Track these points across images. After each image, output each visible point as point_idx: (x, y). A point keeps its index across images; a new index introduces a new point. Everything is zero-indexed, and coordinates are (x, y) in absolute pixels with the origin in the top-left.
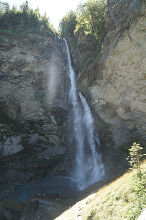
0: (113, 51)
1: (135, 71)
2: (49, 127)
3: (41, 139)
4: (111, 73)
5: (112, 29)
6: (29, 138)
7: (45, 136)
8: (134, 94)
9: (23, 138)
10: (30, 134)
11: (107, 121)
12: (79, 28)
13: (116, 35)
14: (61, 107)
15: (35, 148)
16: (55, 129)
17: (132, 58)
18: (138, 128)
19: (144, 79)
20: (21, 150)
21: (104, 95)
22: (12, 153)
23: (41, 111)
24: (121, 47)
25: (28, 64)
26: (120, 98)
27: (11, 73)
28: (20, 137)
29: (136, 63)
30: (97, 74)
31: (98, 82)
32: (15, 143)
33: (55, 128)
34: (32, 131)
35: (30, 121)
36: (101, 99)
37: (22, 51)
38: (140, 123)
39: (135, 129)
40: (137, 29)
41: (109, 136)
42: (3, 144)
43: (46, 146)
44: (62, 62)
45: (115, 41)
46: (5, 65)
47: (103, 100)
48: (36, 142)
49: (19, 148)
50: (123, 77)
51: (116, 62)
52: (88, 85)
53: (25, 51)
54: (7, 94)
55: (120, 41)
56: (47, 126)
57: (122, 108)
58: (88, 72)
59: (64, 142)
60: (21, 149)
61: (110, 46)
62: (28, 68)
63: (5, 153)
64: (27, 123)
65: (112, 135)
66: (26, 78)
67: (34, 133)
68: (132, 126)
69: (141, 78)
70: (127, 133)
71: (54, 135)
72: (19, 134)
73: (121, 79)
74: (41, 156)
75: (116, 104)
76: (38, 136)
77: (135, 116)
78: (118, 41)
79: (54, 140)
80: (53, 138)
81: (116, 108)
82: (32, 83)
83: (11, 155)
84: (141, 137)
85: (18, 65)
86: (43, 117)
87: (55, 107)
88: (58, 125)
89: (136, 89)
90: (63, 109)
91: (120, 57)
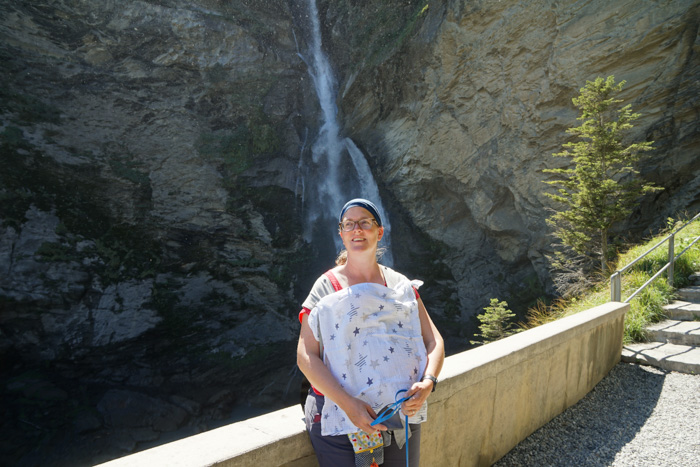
0: (462, 9)
1: (528, 76)
2: (247, 253)
3: (219, 292)
4: (454, 77)
6: (179, 286)
7: (231, 282)
8: (524, 151)
9: (158, 286)
10: (184, 273)
11: (434, 233)
14: (287, 186)
15: (200, 320)
16: (266, 259)
17: (520, 33)
18: (535, 258)
19: (557, 103)
20: (153, 326)
21: (427, 151)
22: (122, 338)
23: (221, 199)
25: (177, 39)
26: (480, 162)
27: (115, 69)
28: (148, 283)
29: (534, 50)
30: (408, 80)
31: (411, 108)
32: (134, 304)
33: (267, 255)
34: (188, 266)
35: (183, 231)
36: (418, 161)
38: (540, 243)
39: (524, 261)
41: (443, 282)
42: (90, 306)
43: (235, 313)
44: (292, 37)
46: (96, 39)
47: (424, 166)
48: (202, 301)
49: (147, 321)
50: (491, 94)
51: (471, 45)
52: (376, 116)
54: (103, 141)
56: (241, 247)
57: (484, 195)
58: (376, 71)
59: (295, 301)
60: (151, 323)
62: (175, 52)
63: (98, 338)
64: (173, 240)
65: (450, 281)
66: (169, 88)
67: (195, 271)
68: (516, 251)
69: (546, 100)
70: (500, 275)
71: (262, 279)
72: (144, 274)
73: (483, 100)
74: (218, 346)
75: (465, 181)
76: (210, 280)
77: (524, 219)
79: (263, 294)
80: (257, 287)
81: (466, 193)
82: (190, 106)
83: (119, 344)
84: (543, 288)
85: (139, 43)
86: (226, 220)
87: (267, 187)
88: (275, 244)
89: (532, 134)
90: (293, 193)
91: (482, 28)
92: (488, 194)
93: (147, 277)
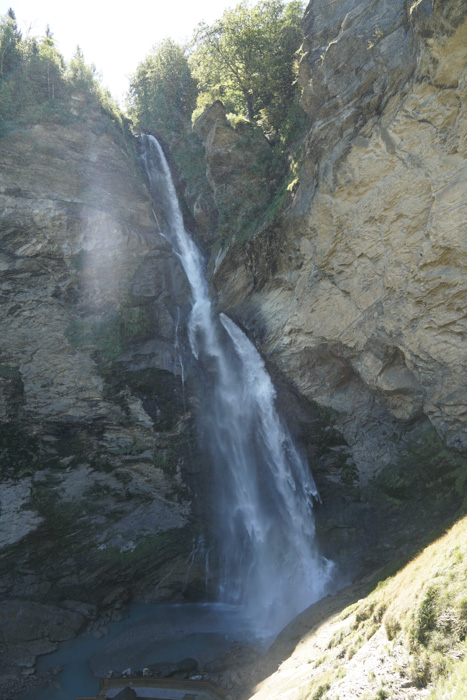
0: (335, 181)
1: (408, 240)
2: (129, 440)
3: (102, 484)
4: (332, 246)
5: (327, 115)
6: (58, 483)
7: (113, 472)
8: (410, 310)
9: (37, 485)
10: (62, 468)
11: (322, 400)
12: (207, 106)
13: (342, 130)
14: (165, 368)
15: (84, 516)
16: (149, 444)
17: (396, 201)
18: (431, 413)
19: (440, 263)
20: (34, 528)
21: (309, 319)
23: (97, 387)
24: (360, 168)
25: (39, 229)
26: (367, 325)
28: (26, 482)
29: (411, 216)
30: (282, 251)
31: (286, 278)
32: (12, 506)
33: (150, 440)
34: (66, 460)
35: (59, 424)
36: (299, 330)
37: (12, 187)
38: (436, 397)
39: (420, 417)
40: (407, 117)
41: (336, 449)
43: (121, 505)
44: (152, 217)
45: (338, 150)
47: (307, 333)
48: (84, 495)
49: (28, 523)
50: (371, 259)
51: (347, 214)
52: (249, 289)
53: (25, 186)
55: (354, 149)
56: (121, 435)
57: (372, 356)
58: (248, 245)
59: (184, 485)
60: (32, 525)
61: (322, 165)
62: (38, 242)
64: (47, 434)
65: (343, 447)
66: (34, 279)
67: (74, 465)
68: (410, 408)
69: (429, 261)
70: (395, 434)
71: (146, 465)
72: (21, 473)
73: (363, 265)
74: (105, 542)
75: (351, 345)
76: (91, 473)
77: (417, 375)
78: (347, 151)
79: (149, 481)
80: (142, 474)
81: (353, 357)
82: (56, 295)
84: (443, 442)
85: (1, 235)
86: (103, 408)
87: (144, 370)
88: (157, 428)
89: (418, 294)
90: (171, 374)
91: (357, 199)
92: (377, 356)
93: (24, 476)
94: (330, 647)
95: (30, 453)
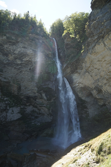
0: (92, 52)
1: (106, 66)
2: (41, 102)
3: (34, 110)
4: (89, 66)
5: (92, 37)
6: (26, 109)
7: (37, 108)
8: (105, 81)
9: (21, 108)
10: (27, 106)
11: (83, 98)
12: (66, 33)
13: (94, 41)
14: (51, 87)
15: (30, 116)
16: (45, 103)
17: (105, 57)
18: (107, 104)
20: (20, 117)
21: (83, 81)
22: (13, 120)
23: (36, 90)
24: (97, 49)
25: (28, 55)
26: (95, 83)
27: (15, 61)
28: (19, 108)
29: (108, 61)
30: (79, 65)
31: (79, 71)
32: (16, 112)
34: (28, 104)
35: (27, 96)
36: (80, 83)
37: (24, 46)
38: (108, 101)
39: (104, 105)
40: (109, 39)
41: (85, 109)
42: (6, 112)
43: (38, 115)
44: (52, 55)
45: (93, 45)
46: (11, 55)
47: (82, 84)
48: (31, 112)
50: (98, 69)
51: (94, 59)
52: (71, 73)
53: (26, 46)
54: (11, 76)
55: (97, 45)
56: (40, 100)
57: (95, 90)
58: (71, 63)
59: (52, 113)
61: (89, 48)
62: (27, 58)
63: (8, 119)
64: (25, 98)
65: (87, 109)
66: (26, 66)
67: (29, 105)
68: (102, 103)
69: (110, 71)
70: (98, 108)
71: (44, 108)
72: (18, 106)
73: (96, 70)
74: (34, 122)
75: (91, 87)
76: (33, 108)
77: (105, 96)
78: (95, 45)
79: (44, 111)
81: (91, 90)
82: (30, 69)
83: (12, 121)
84: (109, 111)
85: (20, 56)
86: (37, 94)
87: (46, 87)
88: (47, 100)
89: (107, 78)
90: (52, 89)
91: (96, 56)
92: (96, 90)
93: (19, 106)
94: (78, 152)
95: (21, 102)
